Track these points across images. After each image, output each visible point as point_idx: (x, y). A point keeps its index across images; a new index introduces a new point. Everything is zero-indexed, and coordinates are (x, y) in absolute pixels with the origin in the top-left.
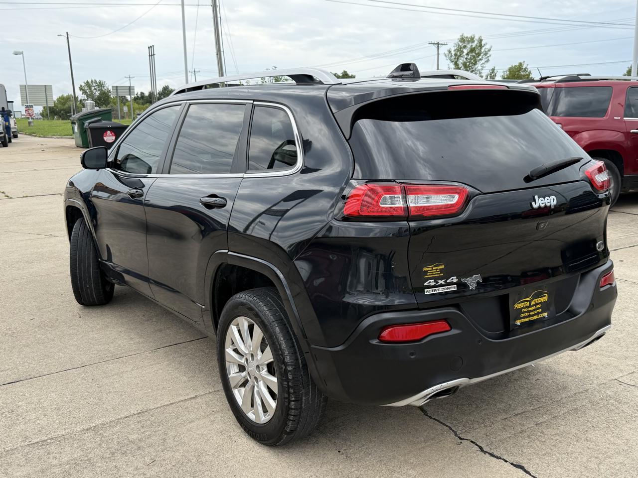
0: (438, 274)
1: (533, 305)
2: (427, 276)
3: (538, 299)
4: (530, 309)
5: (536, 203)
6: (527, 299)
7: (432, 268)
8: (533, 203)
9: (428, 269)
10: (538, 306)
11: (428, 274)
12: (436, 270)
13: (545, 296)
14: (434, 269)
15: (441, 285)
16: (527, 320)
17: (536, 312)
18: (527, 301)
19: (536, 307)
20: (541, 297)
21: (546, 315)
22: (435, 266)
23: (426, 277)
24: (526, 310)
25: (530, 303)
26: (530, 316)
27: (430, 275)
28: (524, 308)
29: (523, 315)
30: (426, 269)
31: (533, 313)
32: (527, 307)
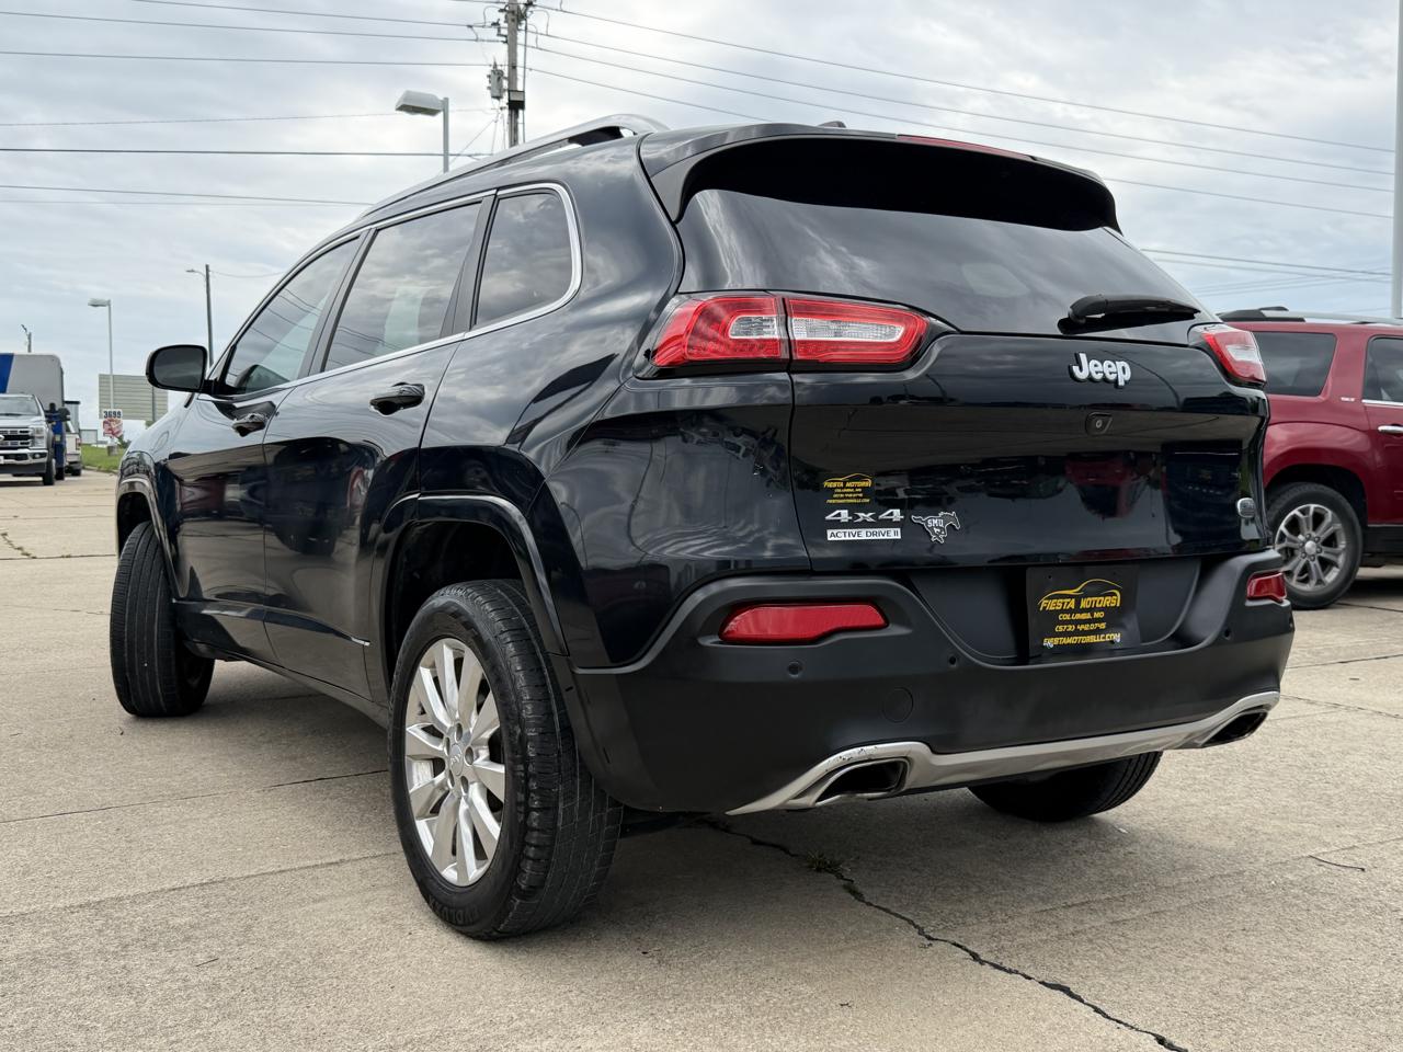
0: (858, 497)
1: (1085, 610)
2: (834, 501)
3: (1098, 599)
4: (1078, 616)
5: (1081, 369)
6: (1071, 592)
7: (845, 483)
8: (1076, 369)
9: (835, 485)
10: (1097, 615)
11: (835, 496)
12: (854, 488)
13: (1115, 594)
14: (848, 485)
15: (865, 524)
16: (1070, 640)
17: (1093, 627)
18: (1071, 597)
19: (1092, 615)
20: (1105, 596)
21: (1117, 637)
22: (851, 480)
23: (830, 501)
24: (1067, 617)
25: (1078, 603)
26: (1077, 633)
27: (839, 498)
28: (1063, 611)
29: (1060, 628)
30: (830, 485)
31: (1086, 627)
32: (1070, 611)
